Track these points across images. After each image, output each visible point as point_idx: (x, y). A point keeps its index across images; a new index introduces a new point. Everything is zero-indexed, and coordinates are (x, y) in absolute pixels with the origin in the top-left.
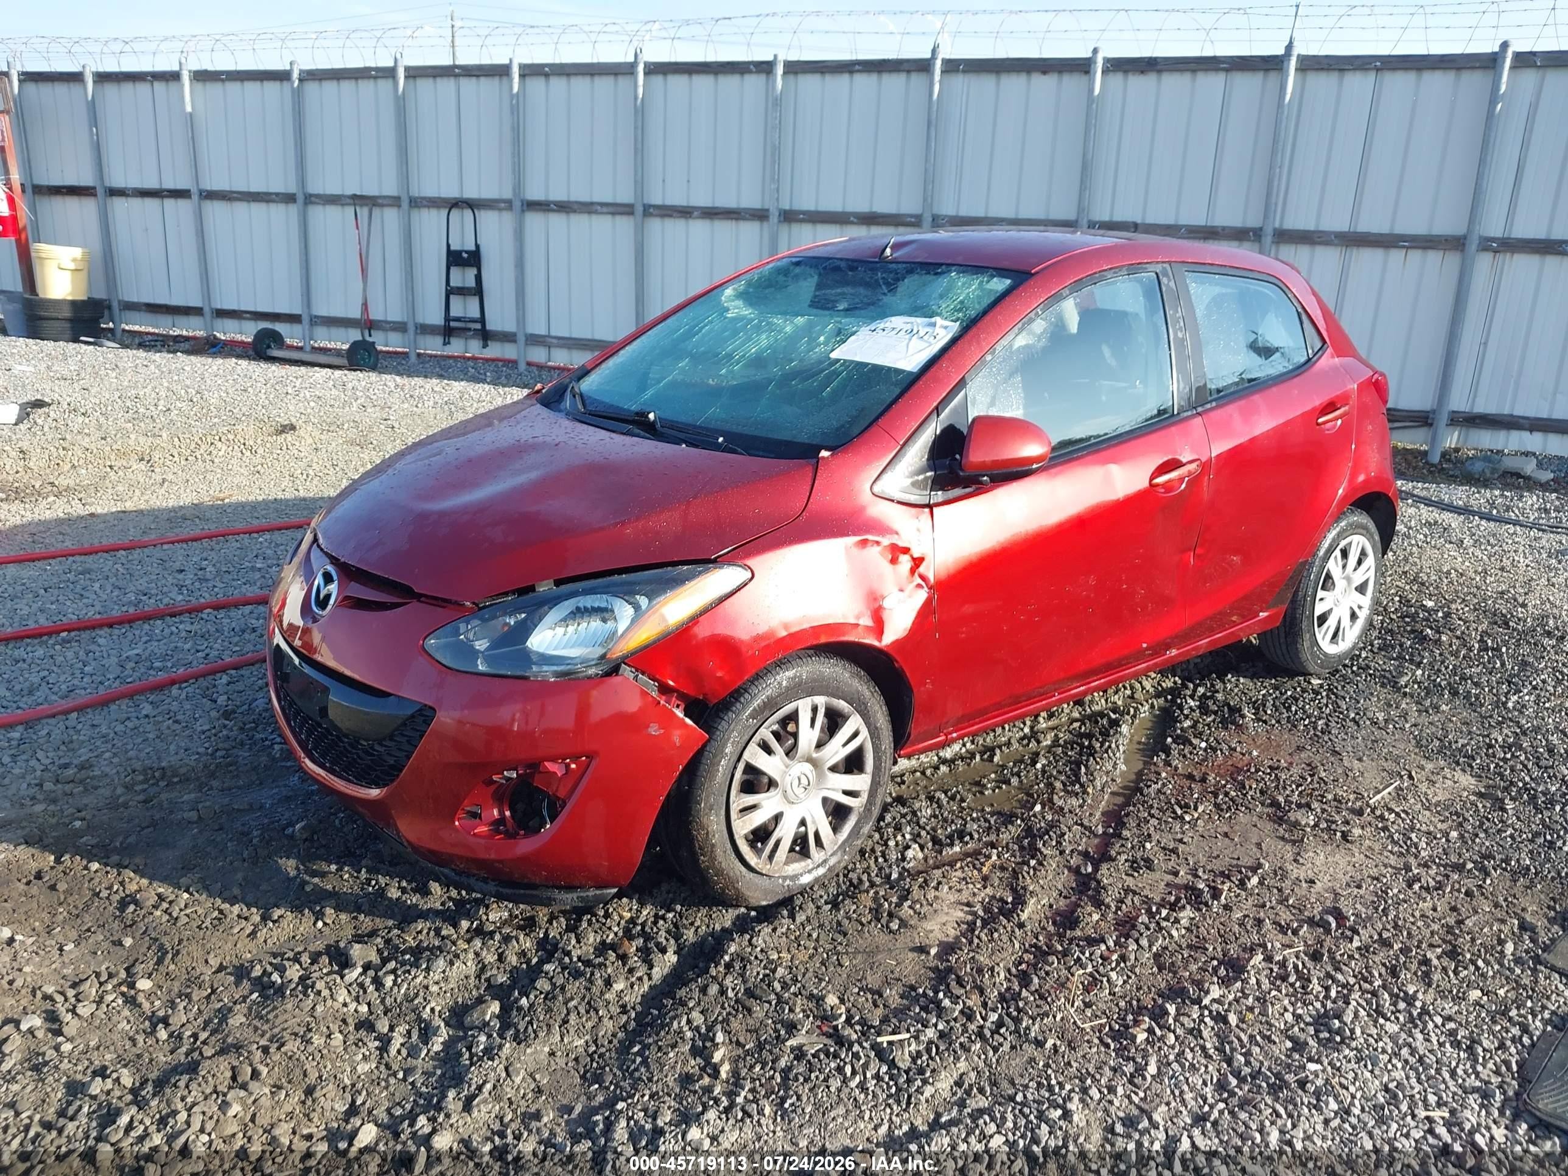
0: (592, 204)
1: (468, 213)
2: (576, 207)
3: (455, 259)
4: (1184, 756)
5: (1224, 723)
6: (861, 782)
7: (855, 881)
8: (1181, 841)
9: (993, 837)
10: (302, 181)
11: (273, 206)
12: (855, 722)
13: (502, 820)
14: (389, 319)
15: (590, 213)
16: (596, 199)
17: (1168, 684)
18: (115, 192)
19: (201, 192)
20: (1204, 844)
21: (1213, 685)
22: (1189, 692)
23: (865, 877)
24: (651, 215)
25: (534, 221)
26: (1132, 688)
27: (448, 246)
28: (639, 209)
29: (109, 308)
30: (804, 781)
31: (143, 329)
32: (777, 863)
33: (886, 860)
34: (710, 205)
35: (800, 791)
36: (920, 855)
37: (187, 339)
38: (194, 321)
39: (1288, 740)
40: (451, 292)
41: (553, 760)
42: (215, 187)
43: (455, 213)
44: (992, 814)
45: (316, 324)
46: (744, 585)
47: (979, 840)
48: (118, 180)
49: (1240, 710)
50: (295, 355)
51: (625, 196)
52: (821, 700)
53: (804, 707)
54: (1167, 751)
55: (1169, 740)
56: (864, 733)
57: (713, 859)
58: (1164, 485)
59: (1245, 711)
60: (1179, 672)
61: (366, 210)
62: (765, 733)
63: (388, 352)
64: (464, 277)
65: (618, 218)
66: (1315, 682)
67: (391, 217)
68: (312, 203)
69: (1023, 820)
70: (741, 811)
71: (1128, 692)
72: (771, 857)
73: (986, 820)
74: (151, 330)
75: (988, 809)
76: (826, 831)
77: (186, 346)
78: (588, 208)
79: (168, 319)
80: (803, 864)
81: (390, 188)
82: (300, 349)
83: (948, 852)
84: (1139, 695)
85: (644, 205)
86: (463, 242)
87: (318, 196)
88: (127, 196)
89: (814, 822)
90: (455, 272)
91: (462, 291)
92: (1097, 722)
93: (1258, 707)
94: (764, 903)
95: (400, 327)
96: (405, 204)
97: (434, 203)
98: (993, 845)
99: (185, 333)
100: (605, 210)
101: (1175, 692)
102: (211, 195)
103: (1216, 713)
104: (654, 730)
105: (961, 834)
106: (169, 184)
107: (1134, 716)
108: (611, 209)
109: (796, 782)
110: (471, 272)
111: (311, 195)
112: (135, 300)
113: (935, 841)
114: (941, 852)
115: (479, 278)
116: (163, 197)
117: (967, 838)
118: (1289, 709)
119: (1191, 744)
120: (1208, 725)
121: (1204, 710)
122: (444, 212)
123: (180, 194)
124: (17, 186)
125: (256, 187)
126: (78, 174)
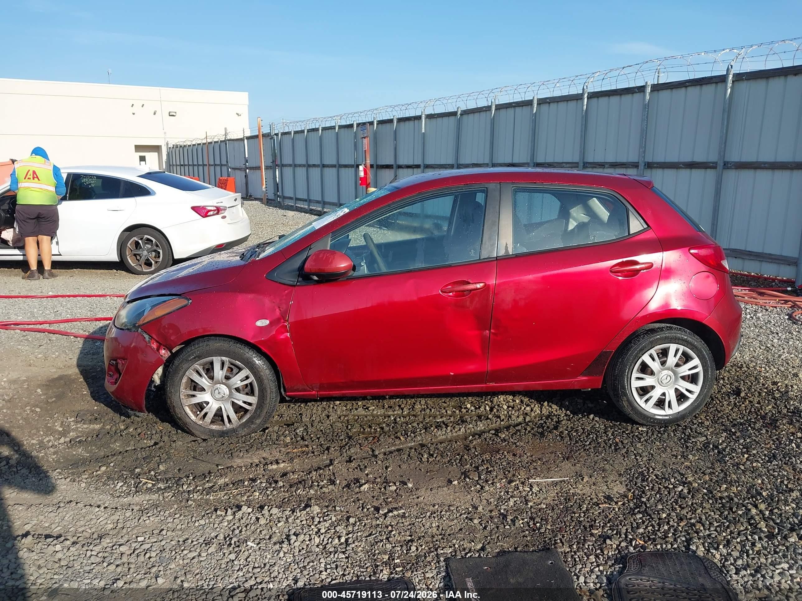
0: (563, 163)
2: (555, 165)
6: (251, 399)
12: (245, 372)
18: (400, 167)
19: (424, 165)
28: (582, 164)
30: (222, 392)
41: (120, 359)
42: (430, 163)
46: (186, 306)
48: (401, 162)
55: (493, 432)
66: (642, 429)
70: (186, 396)
76: (233, 416)
80: (221, 427)
85: (584, 163)
88: (403, 168)
89: (226, 410)
100: (568, 166)
102: (428, 166)
106: (416, 163)
116: (413, 168)
123: (418, 166)
124: (368, 165)
125: (443, 162)
126: (389, 161)
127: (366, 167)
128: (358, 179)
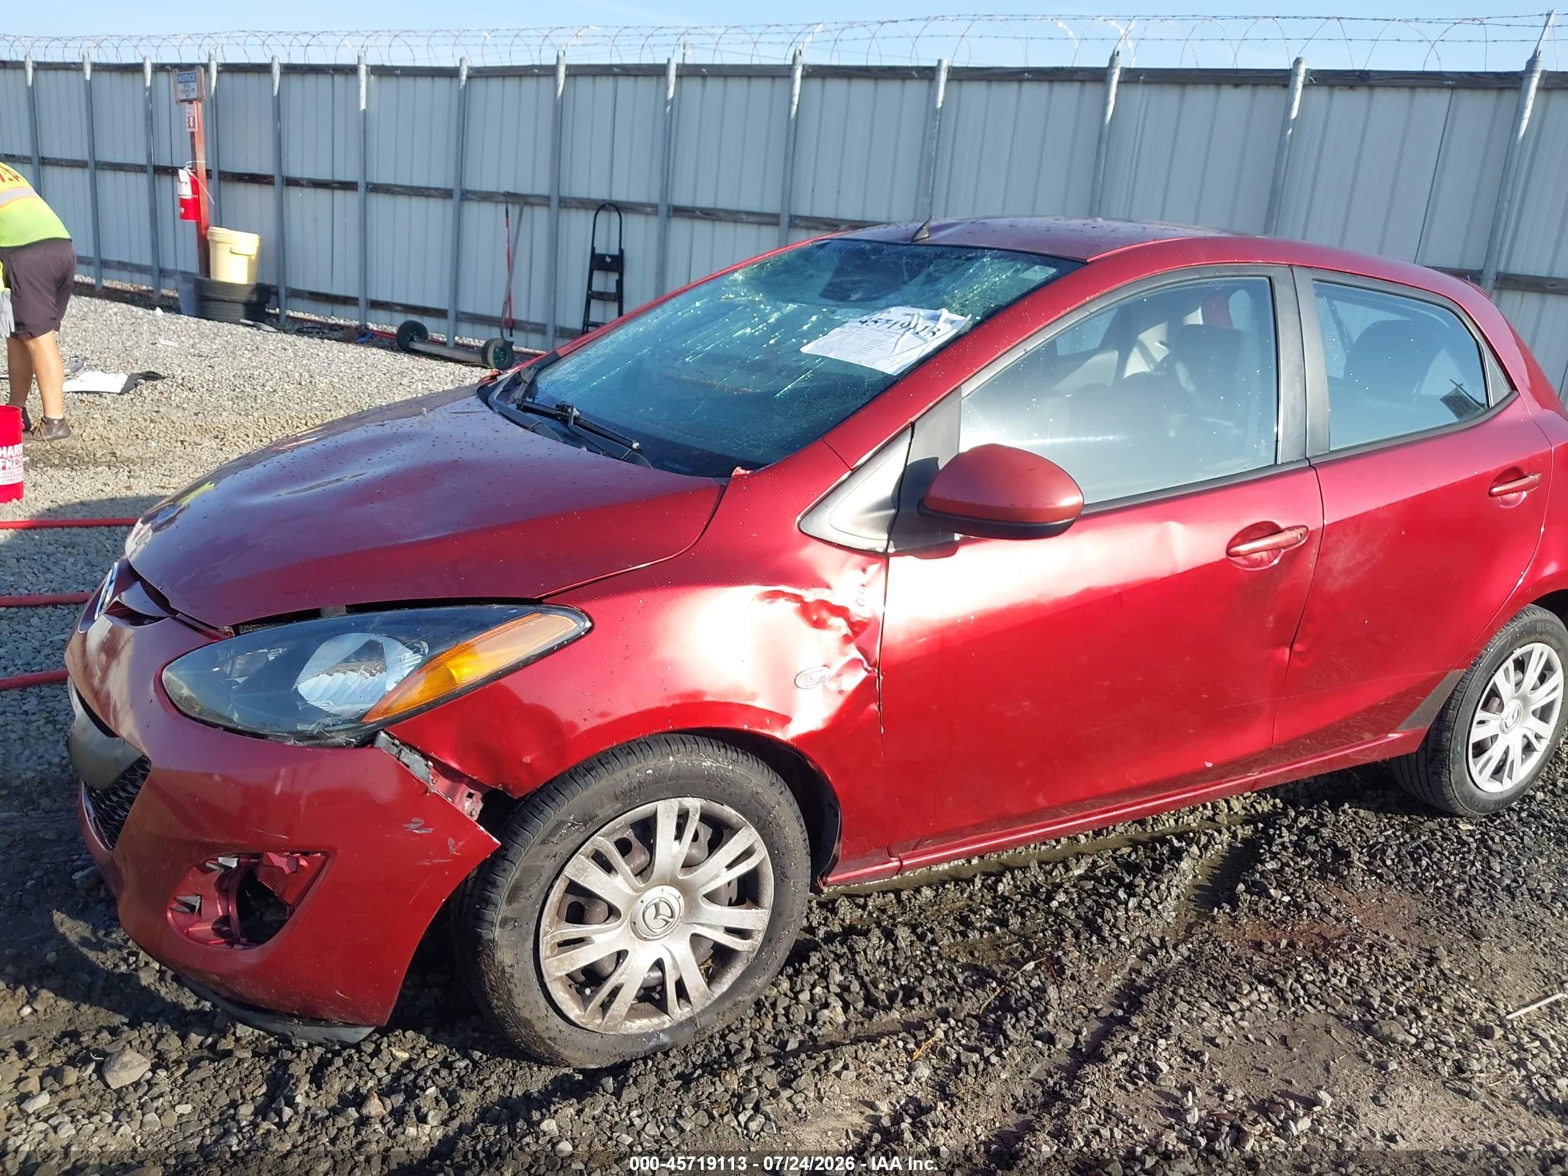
0: (738, 212)
1: (615, 216)
2: (722, 215)
3: (599, 263)
4: (1256, 913)
5: (1323, 871)
6: (754, 919)
7: (733, 1048)
8: (1211, 1041)
9: (950, 1004)
10: (460, 177)
11: (432, 201)
12: (746, 837)
13: (226, 919)
14: (531, 320)
15: (735, 222)
16: (743, 207)
17: (1264, 807)
18: (292, 182)
19: (367, 184)
20: (1246, 1051)
21: (1320, 816)
22: (1286, 822)
23: (749, 1044)
24: (797, 226)
25: (680, 228)
26: (1214, 807)
27: (593, 249)
28: (785, 220)
29: (277, 294)
30: (665, 910)
31: (306, 316)
32: (612, 1017)
33: (789, 1021)
34: (859, 219)
35: (657, 925)
36: (841, 1019)
37: (342, 328)
38: (351, 310)
39: (1409, 905)
40: (592, 296)
41: (278, 851)
42: (382, 181)
43: (602, 215)
44: (964, 968)
45: (462, 320)
46: (577, 638)
47: (931, 1005)
48: (295, 171)
49: (1348, 855)
50: (435, 350)
51: (771, 206)
52: (694, 804)
53: (666, 812)
54: (1234, 901)
55: (1241, 887)
56: (762, 853)
57: (510, 1004)
58: (1245, 555)
59: (1355, 856)
60: (1282, 795)
61: (517, 208)
62: (603, 842)
63: (527, 354)
64: (605, 282)
65: (764, 228)
66: (1464, 827)
67: (541, 215)
68: (468, 199)
69: (1000, 982)
70: (560, 945)
71: (1209, 813)
72: (605, 1006)
73: (953, 977)
74: (313, 317)
75: (962, 960)
76: (695, 981)
77: (340, 334)
78: (734, 216)
79: (326, 308)
80: (655, 1021)
81: (542, 188)
82: (444, 344)
83: (882, 1019)
84: (1222, 818)
85: (791, 216)
86: (607, 246)
87: (474, 193)
88: (302, 186)
89: (676, 966)
90: (597, 275)
91: (602, 296)
92: (1154, 849)
93: (1375, 852)
94: (593, 1067)
95: (540, 329)
96: (554, 203)
97: (583, 204)
98: (944, 1015)
99: (342, 322)
100: (751, 219)
101: (1269, 820)
102: (376, 188)
103: (1313, 855)
104: (416, 827)
105: (909, 992)
106: (340, 177)
107: (1206, 847)
108: (756, 219)
109: (652, 911)
110: (614, 277)
111: (468, 192)
112: (301, 287)
113: (870, 1000)
114: (870, 1017)
115: (620, 284)
116: (333, 189)
117: (915, 1001)
118: (1417, 862)
119: (1270, 897)
120: (1300, 871)
121: (1300, 849)
122: (592, 214)
123: (348, 186)
124: (202, 171)
125: (418, 182)
126: (260, 163)
127: (195, 173)
128: (177, 203)
